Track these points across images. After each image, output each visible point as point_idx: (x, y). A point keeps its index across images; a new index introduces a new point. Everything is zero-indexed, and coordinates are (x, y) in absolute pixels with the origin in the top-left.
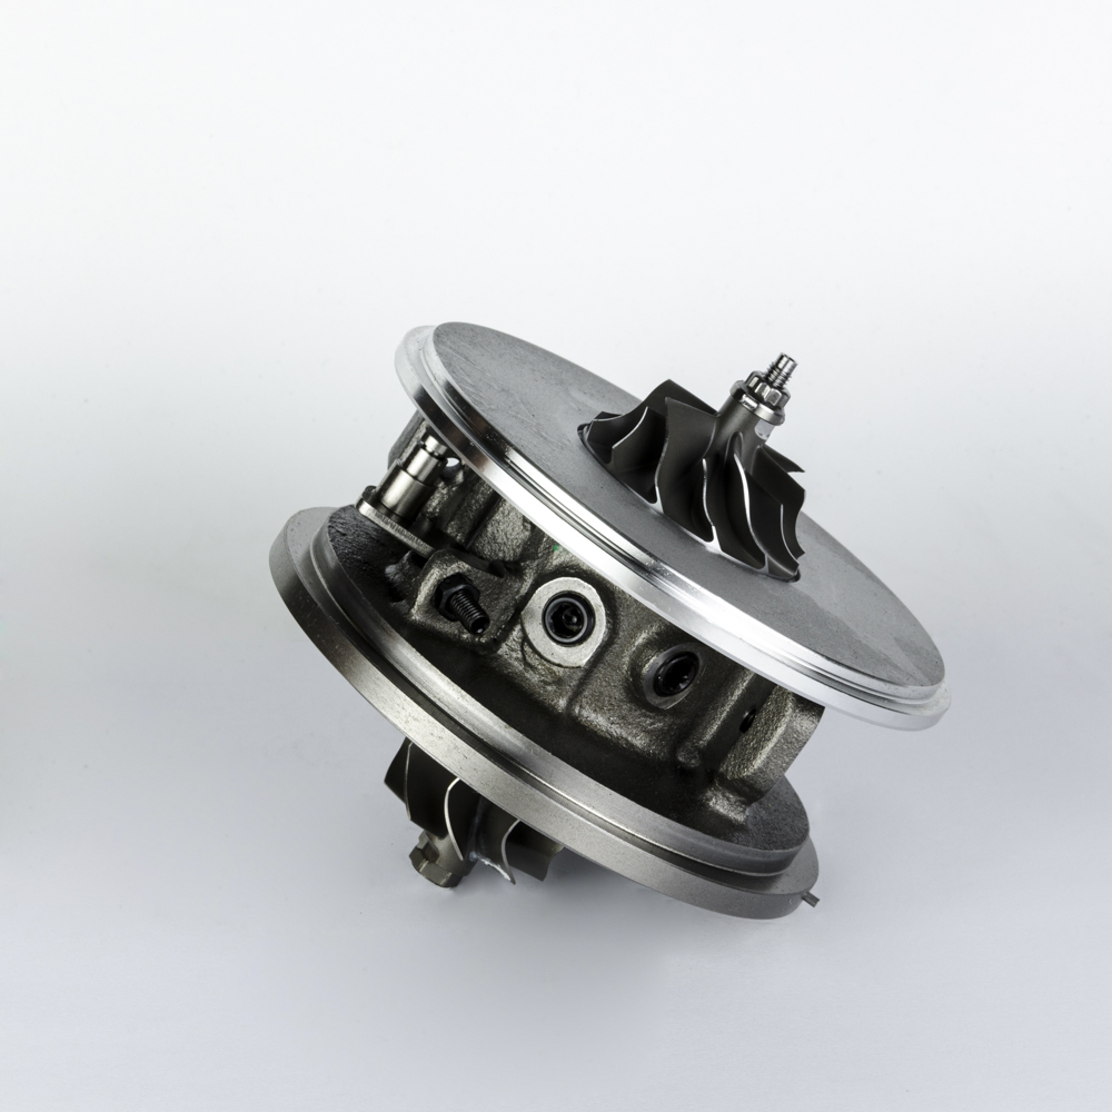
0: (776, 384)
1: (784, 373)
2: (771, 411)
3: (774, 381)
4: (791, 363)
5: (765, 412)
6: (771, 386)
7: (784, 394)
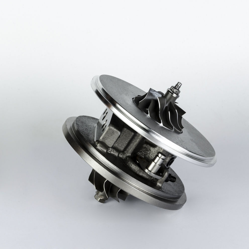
0: (177, 89)
1: (179, 86)
2: (176, 95)
3: (177, 88)
4: (180, 84)
5: (175, 95)
6: (176, 89)
7: (179, 91)
